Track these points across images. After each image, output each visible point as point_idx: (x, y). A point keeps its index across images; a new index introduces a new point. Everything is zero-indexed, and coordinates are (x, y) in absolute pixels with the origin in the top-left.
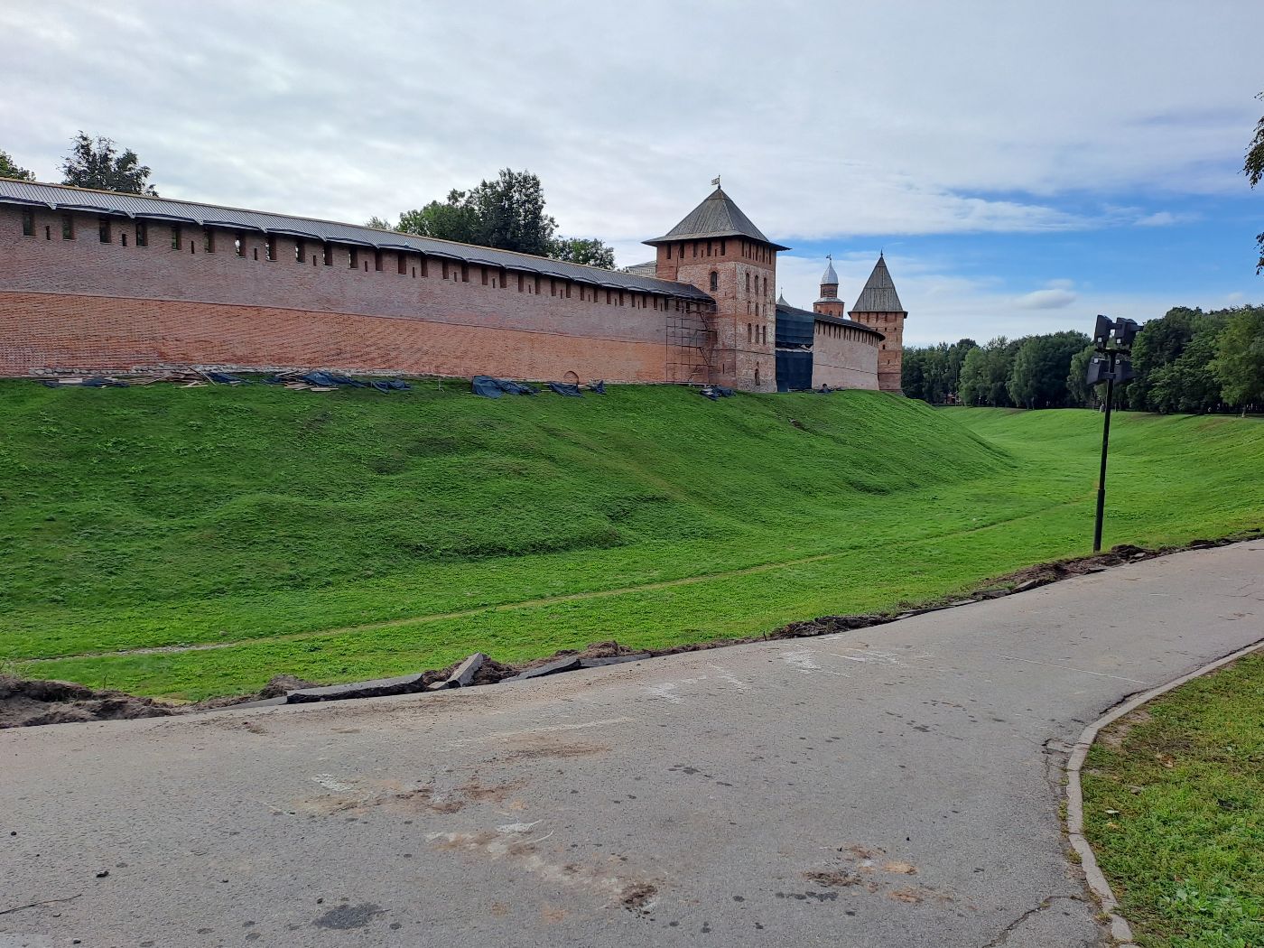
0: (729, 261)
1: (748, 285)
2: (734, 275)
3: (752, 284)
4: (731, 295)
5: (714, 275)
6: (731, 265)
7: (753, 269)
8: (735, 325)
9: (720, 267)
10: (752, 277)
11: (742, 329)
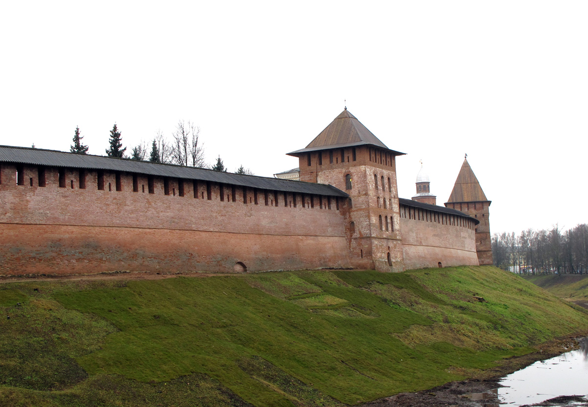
0: (360, 165)
1: (376, 184)
2: (365, 176)
3: (379, 183)
4: (364, 192)
5: (348, 176)
6: (363, 168)
7: (379, 170)
8: (369, 217)
9: (352, 170)
10: (379, 177)
11: (374, 220)
